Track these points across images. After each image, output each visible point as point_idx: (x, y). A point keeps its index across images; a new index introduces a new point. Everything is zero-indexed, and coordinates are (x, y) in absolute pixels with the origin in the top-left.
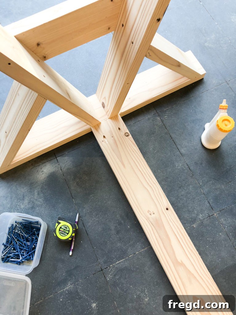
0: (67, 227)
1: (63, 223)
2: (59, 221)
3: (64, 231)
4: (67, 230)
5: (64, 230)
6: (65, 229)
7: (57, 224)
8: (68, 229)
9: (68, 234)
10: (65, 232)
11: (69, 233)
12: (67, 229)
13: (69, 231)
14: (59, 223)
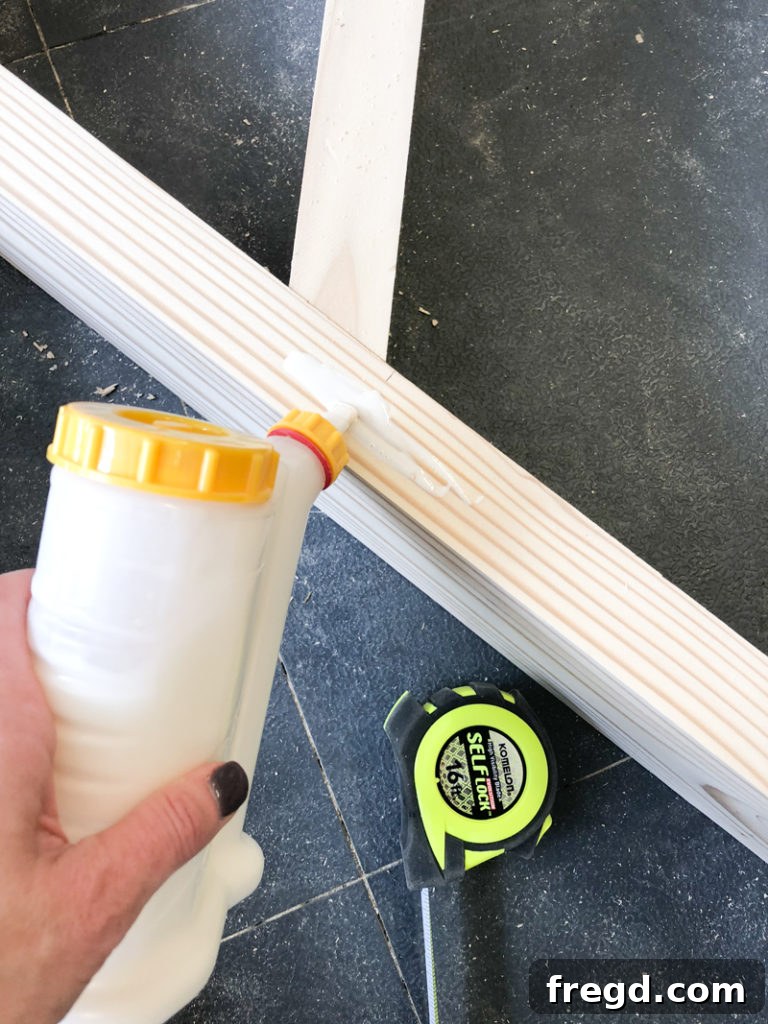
0: (444, 771)
1: (439, 821)
2: (442, 865)
3: (483, 769)
4: (463, 760)
5: (474, 775)
6: (465, 771)
7: (473, 859)
8: (457, 752)
9: (484, 731)
10: (487, 763)
11: (473, 730)
12: (458, 765)
13: (462, 735)
14: (455, 846)
